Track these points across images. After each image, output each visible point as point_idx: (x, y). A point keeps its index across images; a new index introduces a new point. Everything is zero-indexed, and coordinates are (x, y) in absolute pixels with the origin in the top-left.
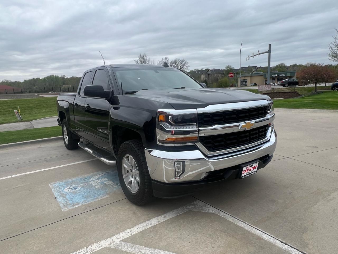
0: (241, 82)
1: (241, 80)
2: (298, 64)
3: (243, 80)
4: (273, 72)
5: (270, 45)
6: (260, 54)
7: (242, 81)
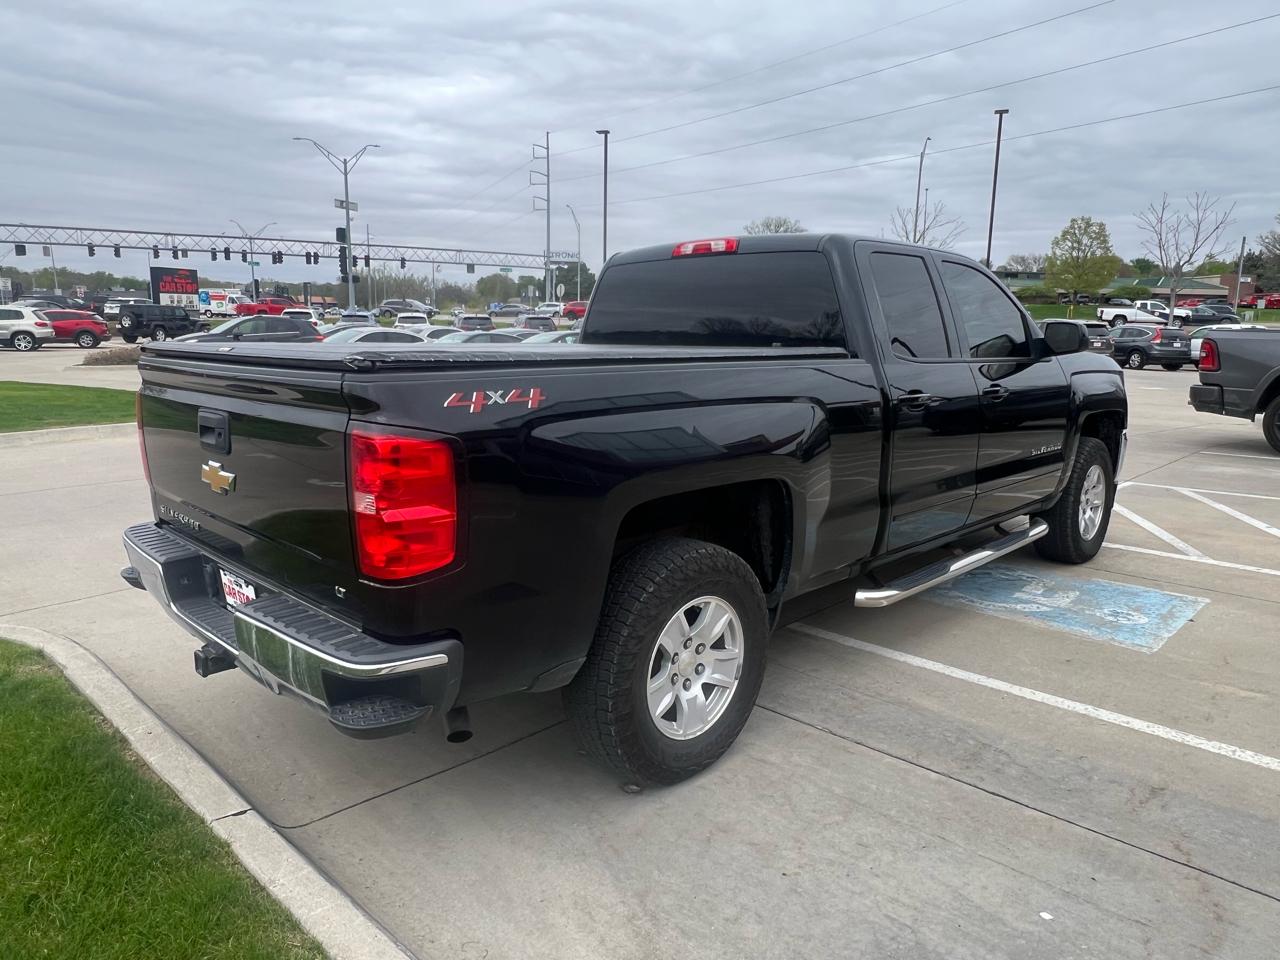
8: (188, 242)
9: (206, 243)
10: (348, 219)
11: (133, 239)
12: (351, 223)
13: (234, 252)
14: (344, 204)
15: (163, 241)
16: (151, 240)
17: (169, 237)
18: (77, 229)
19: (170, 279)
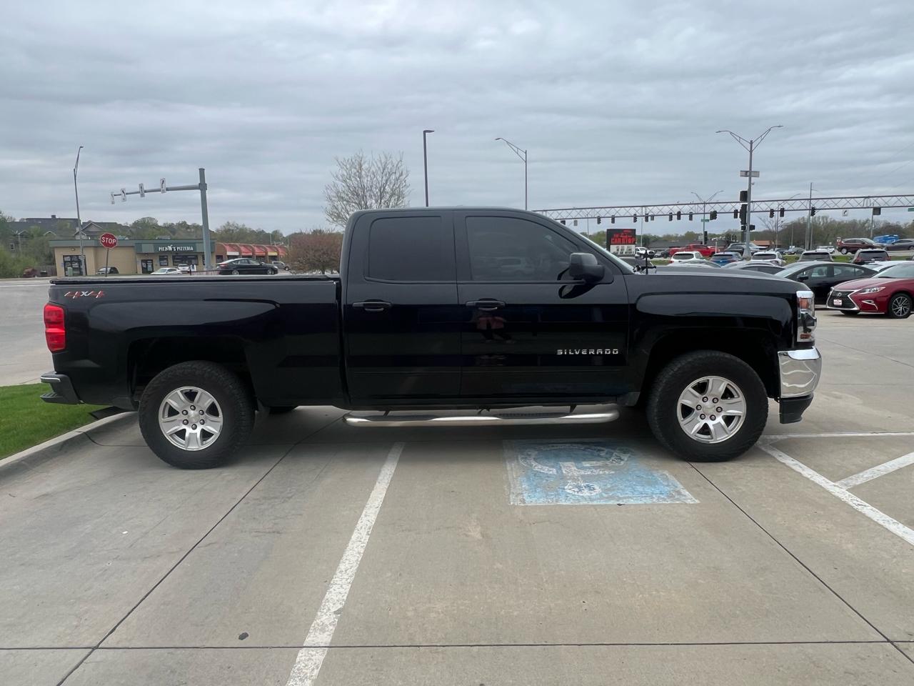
0: (65, 262)
1: (64, 256)
2: (189, 223)
3: (71, 256)
4: (159, 239)
5: (202, 171)
6: (167, 190)
7: (68, 259)
8: (655, 210)
9: (666, 210)
10: (750, 184)
11: (623, 212)
12: (752, 186)
13: (684, 214)
14: (748, 174)
15: (640, 211)
16: (632, 212)
17: (644, 208)
18: (621, 207)
19: (617, 236)
